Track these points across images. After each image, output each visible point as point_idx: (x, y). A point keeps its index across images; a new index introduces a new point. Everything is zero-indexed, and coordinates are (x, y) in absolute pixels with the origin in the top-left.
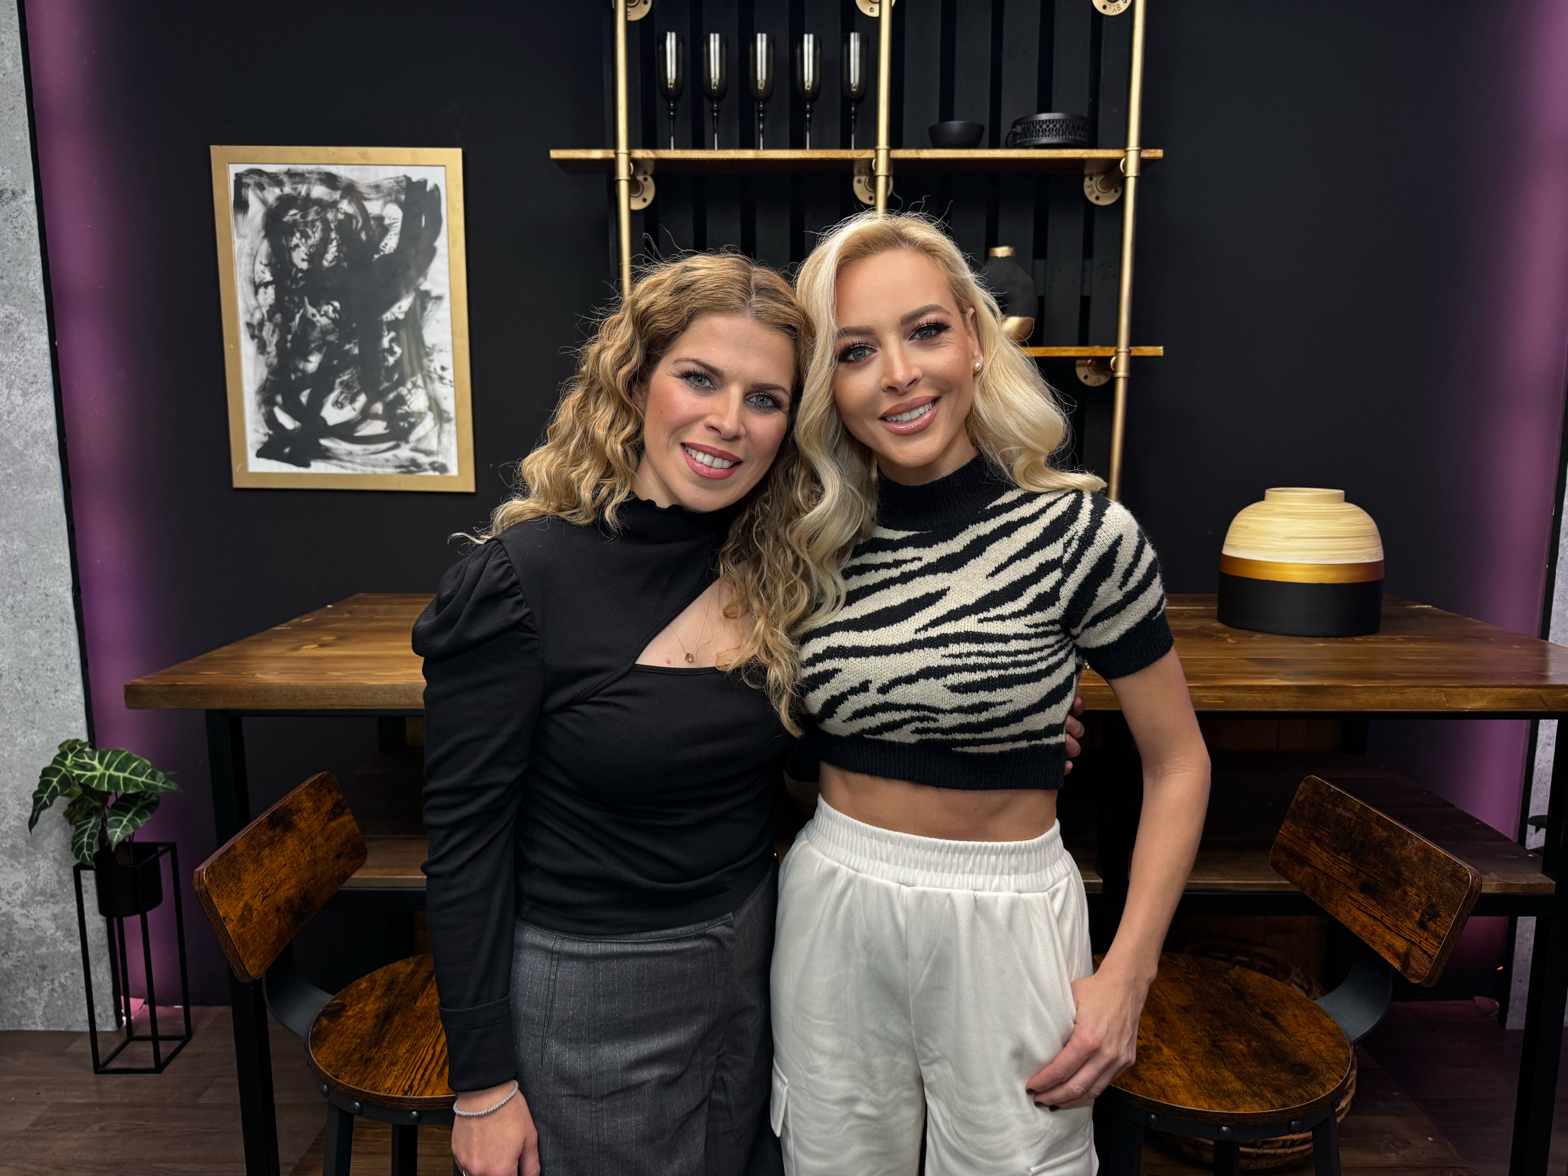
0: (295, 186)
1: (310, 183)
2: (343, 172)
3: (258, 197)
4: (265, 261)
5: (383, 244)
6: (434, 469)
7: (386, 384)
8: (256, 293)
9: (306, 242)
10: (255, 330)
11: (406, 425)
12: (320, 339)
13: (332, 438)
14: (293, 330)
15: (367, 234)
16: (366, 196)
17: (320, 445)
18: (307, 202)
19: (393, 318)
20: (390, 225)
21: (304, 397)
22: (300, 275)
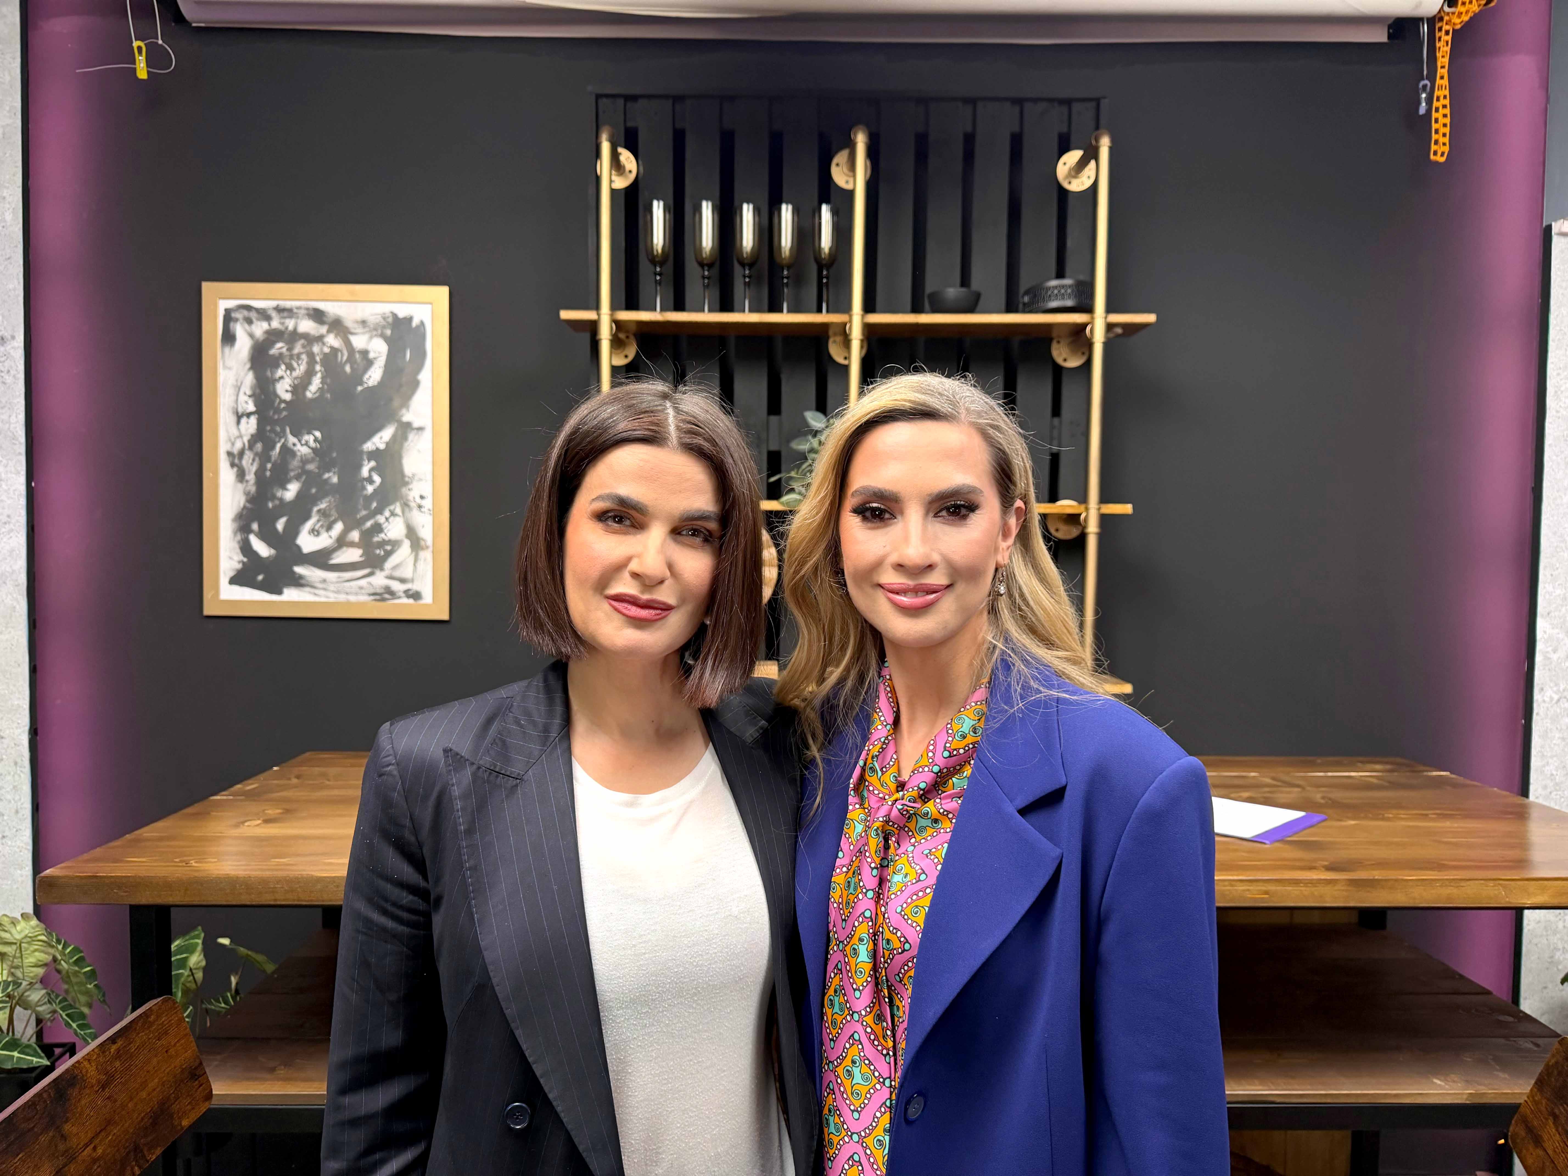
0: (283, 321)
1: (298, 318)
2: (331, 308)
3: (246, 330)
4: (249, 392)
5: (367, 376)
6: (409, 596)
7: (364, 513)
8: (238, 422)
9: (291, 374)
10: (235, 459)
11: (382, 553)
12: (299, 467)
13: (306, 566)
14: (273, 459)
15: (351, 367)
16: (353, 331)
17: (294, 573)
18: (293, 337)
19: (374, 448)
20: (375, 358)
21: (280, 525)
22: (283, 405)
